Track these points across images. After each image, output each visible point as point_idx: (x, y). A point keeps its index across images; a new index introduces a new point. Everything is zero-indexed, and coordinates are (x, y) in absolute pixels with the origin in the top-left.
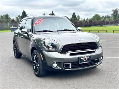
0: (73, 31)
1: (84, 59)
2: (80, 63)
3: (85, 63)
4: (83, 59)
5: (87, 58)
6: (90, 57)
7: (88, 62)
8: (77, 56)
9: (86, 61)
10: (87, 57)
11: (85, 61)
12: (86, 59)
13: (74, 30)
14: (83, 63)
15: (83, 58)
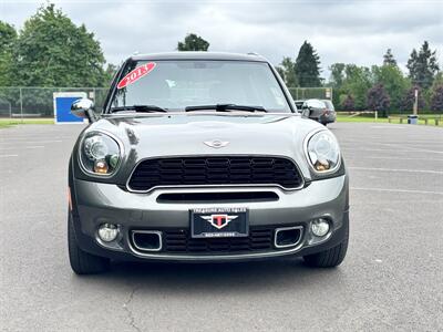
0: (256, 113)
1: (215, 221)
2: (193, 236)
3: (218, 235)
4: (210, 219)
5: (228, 219)
6: (243, 215)
7: (232, 234)
8: (184, 207)
9: (223, 230)
10: (230, 214)
11: (219, 231)
12: (223, 221)
13: (263, 110)
14: (208, 235)
15: (209, 214)
